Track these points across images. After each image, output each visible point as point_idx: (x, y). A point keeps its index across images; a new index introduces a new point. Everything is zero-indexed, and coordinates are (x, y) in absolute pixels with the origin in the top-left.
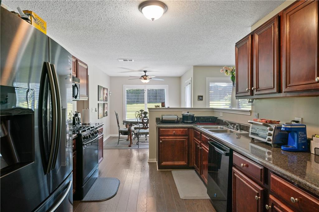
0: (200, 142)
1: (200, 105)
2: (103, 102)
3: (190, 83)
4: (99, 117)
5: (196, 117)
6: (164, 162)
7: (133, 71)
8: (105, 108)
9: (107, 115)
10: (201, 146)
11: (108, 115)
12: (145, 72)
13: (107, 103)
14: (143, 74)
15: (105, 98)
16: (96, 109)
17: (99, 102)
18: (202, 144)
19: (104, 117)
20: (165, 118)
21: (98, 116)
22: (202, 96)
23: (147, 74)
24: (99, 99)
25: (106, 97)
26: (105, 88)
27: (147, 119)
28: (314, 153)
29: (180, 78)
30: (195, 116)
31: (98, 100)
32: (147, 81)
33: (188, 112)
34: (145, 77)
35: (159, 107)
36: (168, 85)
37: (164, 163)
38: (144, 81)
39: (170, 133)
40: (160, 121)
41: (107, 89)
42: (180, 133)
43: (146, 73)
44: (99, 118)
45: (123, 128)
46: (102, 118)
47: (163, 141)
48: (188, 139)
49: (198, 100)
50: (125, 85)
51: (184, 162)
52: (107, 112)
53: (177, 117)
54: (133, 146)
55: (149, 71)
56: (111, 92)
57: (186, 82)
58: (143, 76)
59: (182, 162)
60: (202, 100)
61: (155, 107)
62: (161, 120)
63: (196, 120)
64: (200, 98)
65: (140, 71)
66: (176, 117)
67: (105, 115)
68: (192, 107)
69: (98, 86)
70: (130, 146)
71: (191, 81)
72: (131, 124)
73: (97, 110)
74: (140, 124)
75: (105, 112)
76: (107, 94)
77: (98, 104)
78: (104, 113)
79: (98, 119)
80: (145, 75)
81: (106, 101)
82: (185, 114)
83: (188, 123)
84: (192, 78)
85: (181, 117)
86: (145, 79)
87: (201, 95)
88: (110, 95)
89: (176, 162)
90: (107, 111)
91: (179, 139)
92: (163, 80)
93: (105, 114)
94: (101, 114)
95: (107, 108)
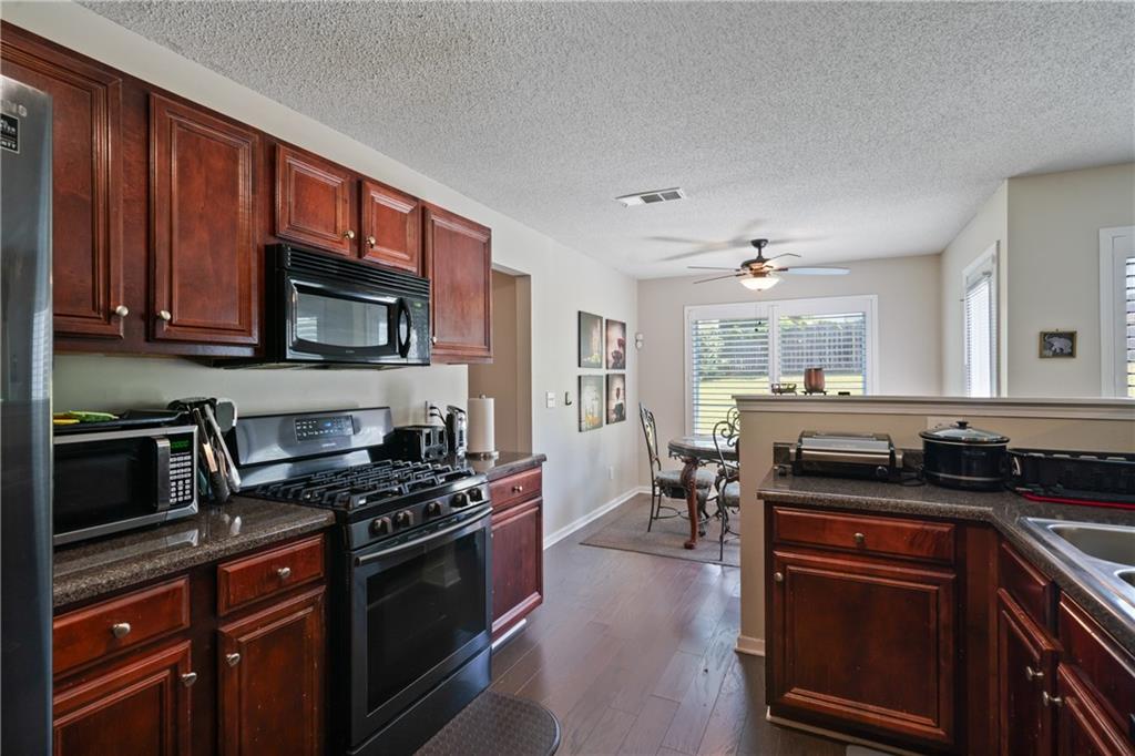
0: (1044, 644)
2: (603, 372)
3: (988, 274)
4: (583, 424)
5: (1019, 453)
6: (795, 690)
7: (709, 248)
8: (614, 392)
9: (622, 418)
10: (1058, 687)
11: (627, 417)
12: (758, 244)
13: (623, 376)
14: (753, 253)
15: (610, 358)
16: (566, 394)
17: (584, 372)
18: (1062, 671)
20: (812, 447)
21: (580, 422)
22: (1071, 336)
24: (583, 360)
25: (616, 352)
26: (613, 321)
29: (936, 259)
30: (1009, 446)
31: (579, 366)
32: (765, 283)
33: (962, 425)
34: (755, 266)
35: (792, 390)
36: (875, 298)
37: (796, 695)
38: (752, 283)
39: (833, 540)
40: (795, 465)
41: (623, 325)
42: (901, 547)
43: (763, 250)
44: (583, 427)
45: (673, 468)
46: (594, 428)
47: (793, 574)
48: (959, 590)
49: (1042, 356)
50: (690, 308)
51: (930, 721)
52: (620, 408)
53: (891, 445)
55: (774, 242)
56: (640, 337)
57: (966, 272)
58: (747, 264)
59: (912, 717)
60: (1072, 354)
61: (774, 391)
62: (793, 459)
63: (1018, 472)
64: (1058, 344)
65: (737, 243)
66: (883, 447)
67: (613, 416)
68: (1005, 395)
69: (580, 313)
70: (689, 547)
71: (997, 259)
72: (694, 458)
73: (573, 398)
74: (725, 462)
75: (613, 407)
76: (622, 344)
77: (580, 377)
78: (607, 410)
79: (580, 430)
80: (760, 260)
81: (615, 367)
82: (941, 434)
83: (963, 489)
84: (998, 242)
85: (919, 446)
86: (759, 274)
87: (1065, 329)
88: (639, 344)
89: (871, 707)
90: (620, 401)
91: (889, 576)
92: (846, 272)
93: (611, 412)
94: (592, 414)
95: (621, 392)
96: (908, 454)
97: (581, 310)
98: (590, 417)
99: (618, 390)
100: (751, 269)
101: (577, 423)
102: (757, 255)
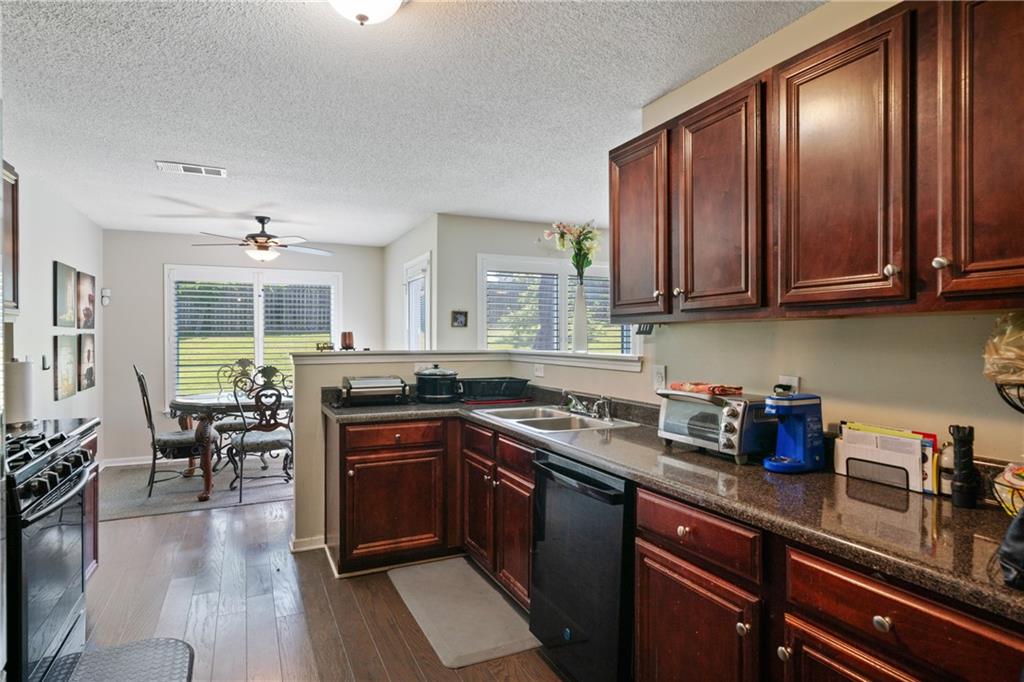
0: (490, 463)
1: (458, 340)
2: (75, 332)
3: (424, 271)
4: (59, 391)
5: (462, 381)
6: (360, 546)
7: (214, 215)
8: (85, 355)
9: (91, 384)
10: (497, 476)
11: (96, 382)
12: (262, 220)
13: (92, 336)
14: (256, 228)
15: (82, 316)
16: (44, 358)
17: (58, 331)
18: (499, 469)
19: (78, 393)
20: (359, 386)
21: (56, 389)
22: (465, 314)
23: (269, 229)
24: (59, 318)
25: (87, 309)
26: (84, 274)
27: (276, 393)
28: (845, 473)
29: (381, 251)
30: (458, 377)
31: (55, 324)
32: (269, 255)
33: (436, 367)
34: (261, 240)
35: (331, 348)
36: (340, 274)
37: (362, 549)
38: (255, 254)
39: (383, 442)
40: (339, 398)
41: (93, 278)
42: (416, 438)
43: (266, 226)
44: (60, 396)
45: (170, 430)
46: (69, 396)
47: (359, 470)
48: (444, 456)
49: (453, 326)
50: (171, 266)
51: (432, 535)
52: (91, 371)
53: (402, 382)
54: (218, 495)
55: (275, 221)
56: (107, 292)
57: (407, 265)
58: (253, 237)
59: (424, 536)
60: (466, 325)
61: (318, 348)
62: (345, 396)
63: (462, 391)
64: (460, 318)
65: (244, 216)
66: (398, 383)
67: (85, 382)
68: (435, 348)
69: (55, 264)
70: (203, 499)
71: (430, 262)
72: (208, 413)
73: (50, 363)
74: (245, 414)
75: (84, 371)
76: (92, 300)
77: (55, 338)
78: (79, 376)
79: (56, 399)
80: (263, 234)
81: (87, 326)
82: (427, 372)
83: (439, 403)
84: (431, 252)
85: (414, 381)
86: (263, 247)
87: (462, 309)
88: (106, 301)
89: (403, 539)
90: (91, 365)
91: (412, 457)
92: (328, 254)
93: (82, 377)
94: (67, 380)
95: (91, 353)
96: (411, 387)
97: (57, 260)
98: (65, 382)
99: (89, 351)
100: (256, 242)
101: (52, 390)
102: (261, 229)
